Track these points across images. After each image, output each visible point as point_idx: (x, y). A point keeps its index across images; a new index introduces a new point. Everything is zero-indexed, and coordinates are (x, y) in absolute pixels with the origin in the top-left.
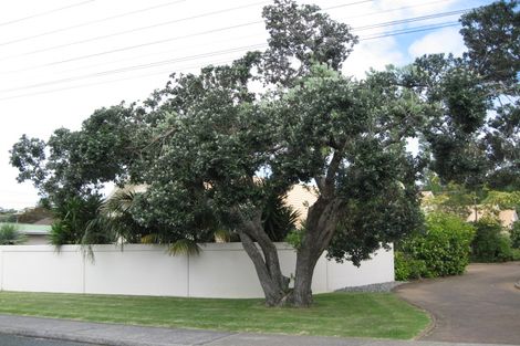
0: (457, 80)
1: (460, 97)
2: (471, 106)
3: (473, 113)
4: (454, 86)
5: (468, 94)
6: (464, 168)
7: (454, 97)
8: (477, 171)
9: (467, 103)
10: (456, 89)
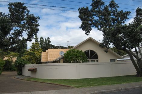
1: (4, 25)
3: (7, 30)
5: (6, 24)
6: (2, 45)
8: (6, 46)
9: (6, 27)
10: (3, 22)
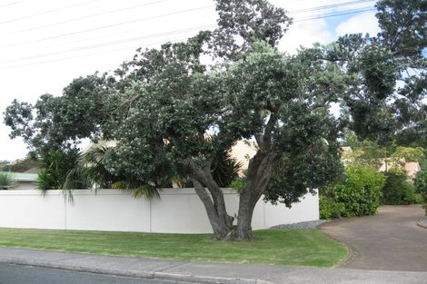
0: (372, 56)
1: (374, 70)
2: (383, 77)
3: (385, 83)
4: (369, 61)
5: (380, 67)
6: (376, 128)
7: (370, 69)
8: (387, 130)
9: (380, 74)
10: (371, 63)
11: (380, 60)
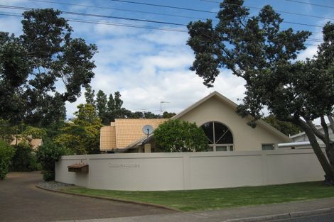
0: (11, 50)
1: (11, 62)
2: (18, 69)
3: (18, 73)
4: (9, 54)
5: (17, 61)
6: (8, 109)
7: (8, 61)
8: (17, 112)
9: (16, 66)
10: (10, 56)
11: (17, 55)
